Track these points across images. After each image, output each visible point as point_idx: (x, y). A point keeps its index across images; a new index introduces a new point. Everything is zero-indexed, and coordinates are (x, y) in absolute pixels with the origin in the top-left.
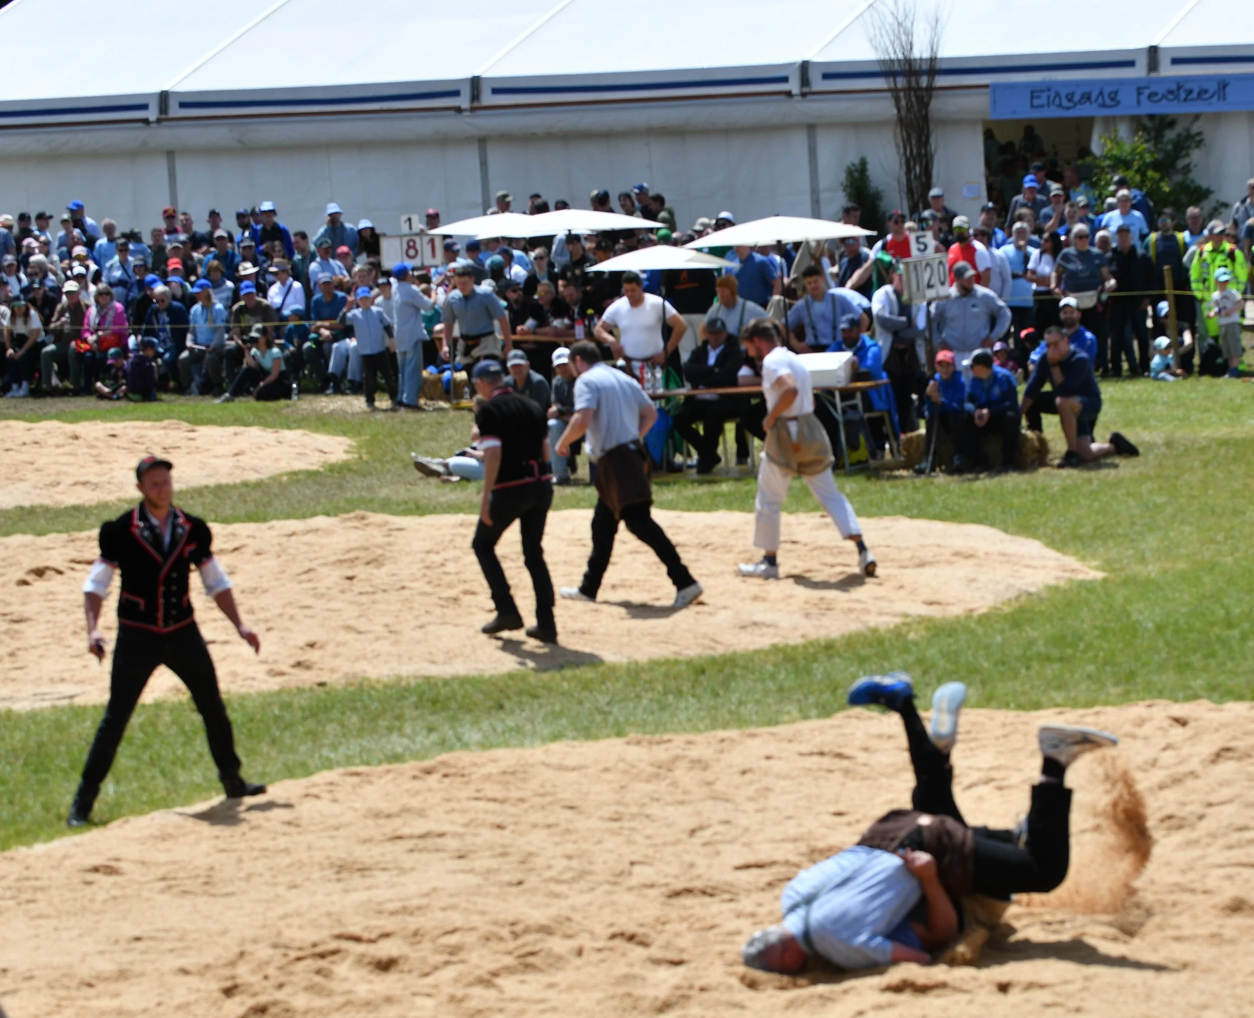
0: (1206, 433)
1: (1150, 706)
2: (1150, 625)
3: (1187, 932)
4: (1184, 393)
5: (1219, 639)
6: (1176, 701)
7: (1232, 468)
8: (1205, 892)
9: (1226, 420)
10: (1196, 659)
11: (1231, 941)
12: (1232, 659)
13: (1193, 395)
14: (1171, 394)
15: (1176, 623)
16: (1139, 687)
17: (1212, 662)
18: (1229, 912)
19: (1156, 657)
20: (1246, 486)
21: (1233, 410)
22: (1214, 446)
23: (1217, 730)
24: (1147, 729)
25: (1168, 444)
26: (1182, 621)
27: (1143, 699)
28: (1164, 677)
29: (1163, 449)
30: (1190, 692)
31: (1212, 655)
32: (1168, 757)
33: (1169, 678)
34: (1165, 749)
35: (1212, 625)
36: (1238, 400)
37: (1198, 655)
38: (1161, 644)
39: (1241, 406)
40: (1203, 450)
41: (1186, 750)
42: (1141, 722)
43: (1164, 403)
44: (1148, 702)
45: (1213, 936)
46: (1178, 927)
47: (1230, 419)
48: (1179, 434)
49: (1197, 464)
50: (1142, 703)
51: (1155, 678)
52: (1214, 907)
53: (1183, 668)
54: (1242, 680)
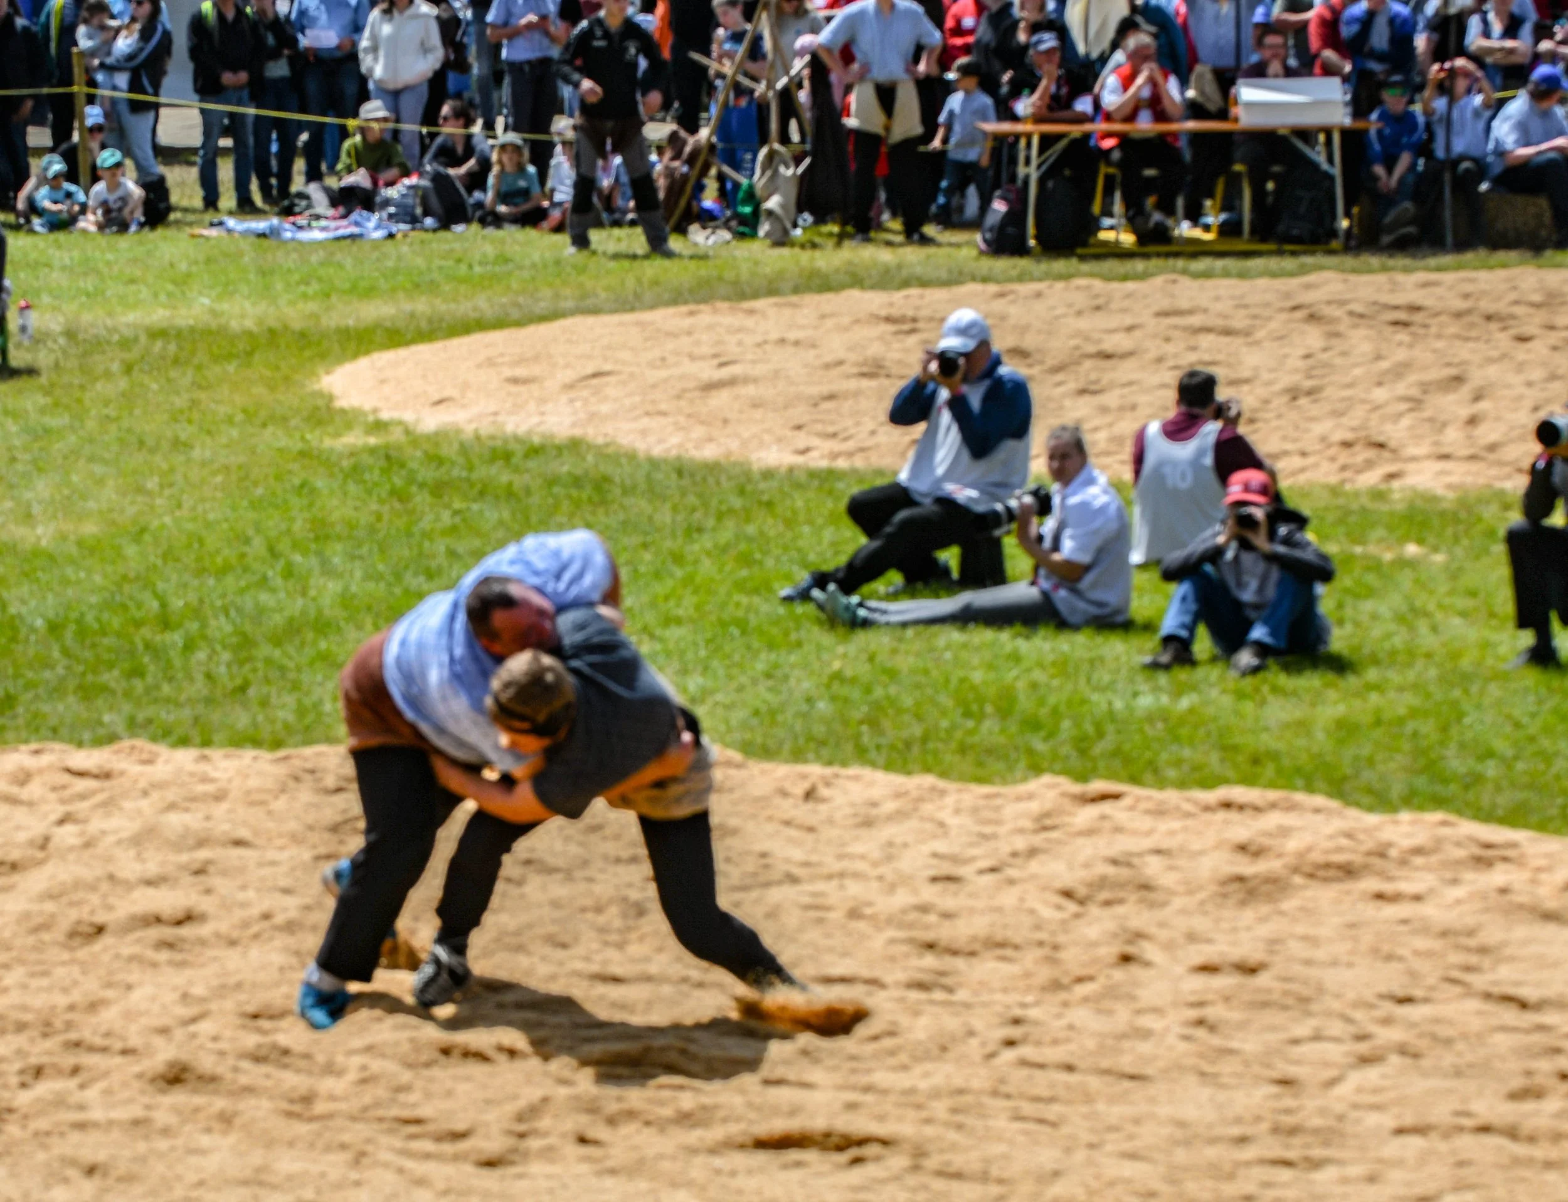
0: (131, 317)
1: (37, 752)
2: (39, 623)
3: (97, 1114)
4: (97, 254)
5: (148, 646)
6: (80, 744)
7: (173, 374)
8: (125, 1052)
9: (163, 297)
10: (111, 678)
11: (166, 1132)
12: (171, 680)
13: (109, 256)
14: (76, 254)
15: (80, 621)
16: (21, 721)
17: (139, 685)
18: (163, 1085)
19: (47, 674)
20: (194, 403)
21: (175, 282)
22: (143, 339)
23: (145, 793)
24: (33, 789)
25: (70, 334)
26: (89, 618)
27: (26, 742)
28: (60, 707)
29: (62, 341)
30: (102, 732)
31: (137, 672)
32: (68, 835)
33: (69, 707)
34: (61, 822)
35: (138, 624)
36: (183, 266)
37: (116, 673)
38: (56, 654)
39: (189, 275)
40: (126, 344)
42: (23, 778)
43: (64, 268)
44: (34, 746)
45: (136, 1123)
46: (81, 1107)
47: (170, 295)
48: (86, 317)
49: (115, 367)
50: (23, 747)
51: (45, 708)
52: (140, 1076)
53: (88, 692)
54: (186, 713)
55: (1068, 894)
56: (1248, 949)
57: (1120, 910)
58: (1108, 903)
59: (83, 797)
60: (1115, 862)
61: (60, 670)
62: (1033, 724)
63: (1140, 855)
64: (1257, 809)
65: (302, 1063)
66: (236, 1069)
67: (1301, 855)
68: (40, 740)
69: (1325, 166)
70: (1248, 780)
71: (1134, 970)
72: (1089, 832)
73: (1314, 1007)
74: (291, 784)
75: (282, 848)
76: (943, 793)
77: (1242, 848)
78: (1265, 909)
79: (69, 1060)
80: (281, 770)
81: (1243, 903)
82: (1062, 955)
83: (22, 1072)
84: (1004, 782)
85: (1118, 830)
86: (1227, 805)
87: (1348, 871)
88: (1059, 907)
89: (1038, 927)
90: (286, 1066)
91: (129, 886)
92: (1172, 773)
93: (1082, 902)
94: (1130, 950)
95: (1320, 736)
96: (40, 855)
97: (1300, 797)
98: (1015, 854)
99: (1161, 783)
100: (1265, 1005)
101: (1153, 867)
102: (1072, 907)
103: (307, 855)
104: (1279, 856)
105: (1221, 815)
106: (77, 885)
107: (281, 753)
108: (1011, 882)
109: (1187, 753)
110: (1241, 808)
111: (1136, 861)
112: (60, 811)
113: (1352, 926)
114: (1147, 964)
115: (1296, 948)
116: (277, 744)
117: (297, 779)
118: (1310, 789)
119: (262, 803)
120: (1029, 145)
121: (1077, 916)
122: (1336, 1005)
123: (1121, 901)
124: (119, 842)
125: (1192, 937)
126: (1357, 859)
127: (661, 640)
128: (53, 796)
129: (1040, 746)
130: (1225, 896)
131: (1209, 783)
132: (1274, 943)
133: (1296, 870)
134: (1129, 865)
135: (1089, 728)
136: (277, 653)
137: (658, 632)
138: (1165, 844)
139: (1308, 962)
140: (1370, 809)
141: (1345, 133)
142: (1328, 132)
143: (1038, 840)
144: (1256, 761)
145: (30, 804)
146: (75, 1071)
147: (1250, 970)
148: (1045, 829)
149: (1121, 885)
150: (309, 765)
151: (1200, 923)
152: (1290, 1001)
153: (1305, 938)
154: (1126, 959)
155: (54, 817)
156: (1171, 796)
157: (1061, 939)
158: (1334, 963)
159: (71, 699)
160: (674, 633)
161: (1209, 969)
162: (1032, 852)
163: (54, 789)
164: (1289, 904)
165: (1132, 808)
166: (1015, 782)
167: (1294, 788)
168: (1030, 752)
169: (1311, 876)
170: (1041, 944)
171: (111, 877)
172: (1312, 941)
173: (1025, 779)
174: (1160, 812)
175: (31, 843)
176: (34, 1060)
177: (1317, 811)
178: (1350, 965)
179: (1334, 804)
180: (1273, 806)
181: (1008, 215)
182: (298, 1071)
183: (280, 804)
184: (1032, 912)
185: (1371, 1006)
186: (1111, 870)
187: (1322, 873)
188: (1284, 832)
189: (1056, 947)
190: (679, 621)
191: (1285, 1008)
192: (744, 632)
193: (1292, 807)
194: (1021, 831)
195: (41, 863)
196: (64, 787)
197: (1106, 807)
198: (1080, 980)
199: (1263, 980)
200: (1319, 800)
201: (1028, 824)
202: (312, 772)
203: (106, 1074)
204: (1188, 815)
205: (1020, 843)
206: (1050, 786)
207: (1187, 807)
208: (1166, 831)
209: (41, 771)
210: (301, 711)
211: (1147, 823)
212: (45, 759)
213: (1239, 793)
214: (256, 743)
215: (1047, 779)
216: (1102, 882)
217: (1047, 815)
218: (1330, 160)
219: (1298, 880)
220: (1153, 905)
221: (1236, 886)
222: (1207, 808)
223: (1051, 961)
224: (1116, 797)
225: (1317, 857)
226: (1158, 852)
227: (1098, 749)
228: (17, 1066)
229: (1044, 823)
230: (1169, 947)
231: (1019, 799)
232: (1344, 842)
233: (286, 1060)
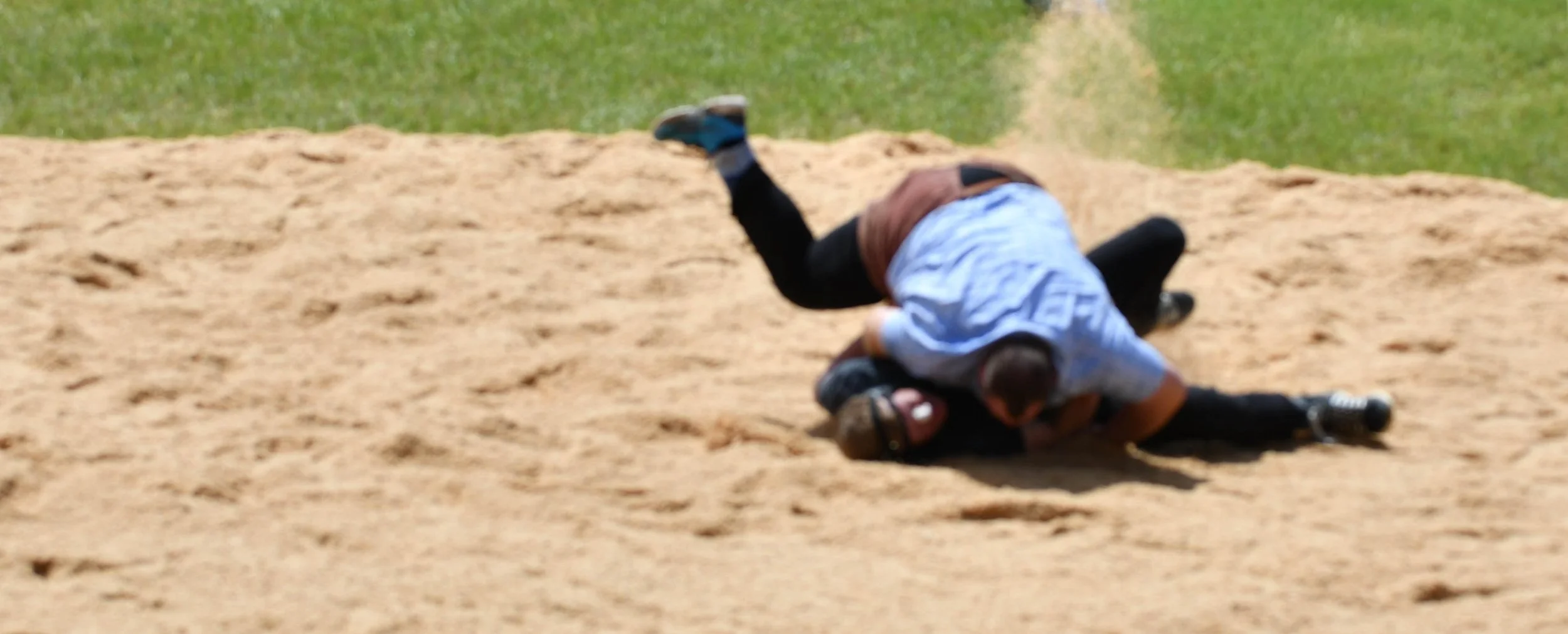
55: (1264, 276)
57: (1313, 291)
58: (1302, 285)
59: (317, 180)
60: (1309, 245)
61: (295, 59)
62: (1230, 113)
63: (1334, 238)
64: (1445, 195)
65: (528, 437)
66: (464, 443)
67: (1487, 239)
70: (1437, 167)
72: (1285, 216)
73: (1500, 384)
74: (518, 169)
75: (509, 230)
76: (1143, 178)
77: (1431, 232)
78: (1452, 290)
79: (304, 433)
80: (508, 155)
81: (1432, 285)
82: (1258, 334)
83: (258, 445)
84: (1204, 168)
85: (1312, 214)
86: (1417, 191)
87: (1532, 255)
88: (1255, 289)
90: (512, 440)
91: (360, 266)
92: (1364, 160)
93: (1277, 283)
94: (1324, 329)
95: (1506, 124)
96: (275, 236)
97: (1487, 183)
98: (1213, 238)
99: (1354, 169)
100: (1452, 382)
101: (1345, 251)
102: (1267, 288)
103: (532, 236)
104: (1467, 239)
105: (1411, 200)
106: (312, 265)
107: (509, 138)
108: (1209, 264)
109: (1378, 140)
110: (1430, 193)
111: (1330, 245)
112: (293, 195)
113: (1536, 306)
114: (1339, 343)
115: (1483, 329)
116: (503, 130)
117: (523, 163)
118: (1496, 175)
119: (490, 187)
121: (1273, 297)
122: (1520, 383)
123: (1314, 283)
124: (352, 225)
125: (1383, 317)
126: (1540, 242)
127: (874, 31)
128: (289, 180)
129: (1237, 133)
130: (1413, 278)
131: (1399, 168)
132: (1461, 324)
133: (1482, 253)
134: (1322, 248)
135: (1284, 116)
136: (504, 43)
137: (872, 23)
138: (1357, 228)
139: (1494, 342)
140: (1554, 194)
143: (1235, 224)
144: (1444, 148)
145: (267, 187)
146: (309, 444)
147: (1436, 348)
148: (1242, 213)
149: (1313, 267)
150: (535, 150)
151: (1390, 304)
152: (1476, 378)
153: (1490, 319)
155: (291, 199)
156: (1363, 182)
157: (1257, 318)
158: (1519, 342)
159: (306, 88)
160: (887, 25)
161: (1398, 347)
162: (1230, 235)
163: (290, 173)
164: (1476, 286)
165: (1325, 193)
166: (1215, 167)
167: (1479, 174)
168: (1228, 139)
169: (1497, 259)
170: (1237, 324)
171: (345, 259)
172: (1498, 321)
173: (1222, 166)
174: (1352, 197)
175: (267, 225)
176: (271, 433)
177: (1503, 196)
178: (1534, 344)
179: (1518, 190)
180: (1461, 191)
182: (523, 443)
183: (506, 188)
184: (1229, 293)
185: (1552, 384)
186: (1304, 253)
187: (1509, 256)
188: (1471, 216)
189: (1252, 327)
190: (891, 14)
191: (1471, 385)
192: (953, 24)
193: (1480, 193)
194: (1219, 215)
195: (274, 244)
196: (299, 171)
197: (1300, 192)
198: (1275, 358)
199: (1449, 358)
200: (1505, 186)
201: (1224, 208)
202: (537, 156)
203: (338, 447)
204: (1379, 200)
205: (1218, 227)
206: (1247, 172)
207: (1378, 192)
208: (1359, 216)
209: (276, 156)
210: (527, 99)
211: (1340, 207)
212: (282, 145)
213: (1427, 179)
214: (484, 129)
215: (1244, 165)
216: (1297, 265)
217: (1245, 199)
219: (1484, 263)
220: (1346, 286)
221: (1424, 269)
222: (1398, 194)
223: (1248, 340)
224: (1309, 182)
225: (1503, 241)
226: (1350, 235)
227: (1293, 136)
228: (254, 438)
230: (1360, 326)
231: (1217, 184)
232: (1528, 226)
233: (513, 433)
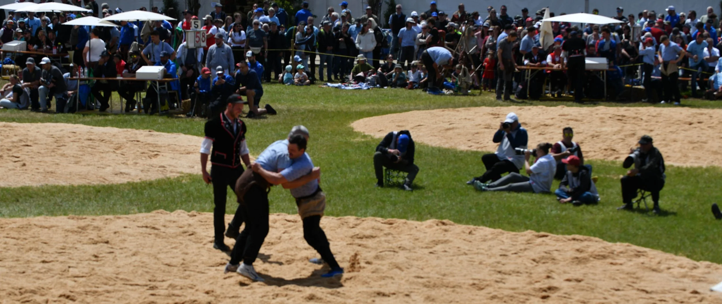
0: (304, 107)
1: (278, 215)
4: (296, 91)
6: (289, 214)
7: (313, 121)
9: (311, 102)
13: (299, 91)
14: (290, 90)
16: (274, 207)
18: (308, 299)
20: (319, 129)
21: (314, 99)
22: (307, 112)
25: (289, 110)
27: (276, 212)
28: (284, 204)
29: (286, 112)
32: (285, 236)
33: (286, 204)
34: (284, 233)
36: (317, 94)
39: (318, 97)
40: (302, 114)
41: (293, 234)
43: (287, 94)
44: (278, 214)
47: (313, 102)
48: (293, 107)
49: (299, 119)
50: (275, 214)
51: (281, 204)
52: (302, 297)
56: (579, 276)
68: (279, 212)
69: (602, 80)
71: (550, 280)
89: (526, 268)
120: (528, 72)
141: (607, 71)
142: (603, 71)
154: (548, 277)
181: (522, 89)
218: (603, 78)
229: (528, 242)
